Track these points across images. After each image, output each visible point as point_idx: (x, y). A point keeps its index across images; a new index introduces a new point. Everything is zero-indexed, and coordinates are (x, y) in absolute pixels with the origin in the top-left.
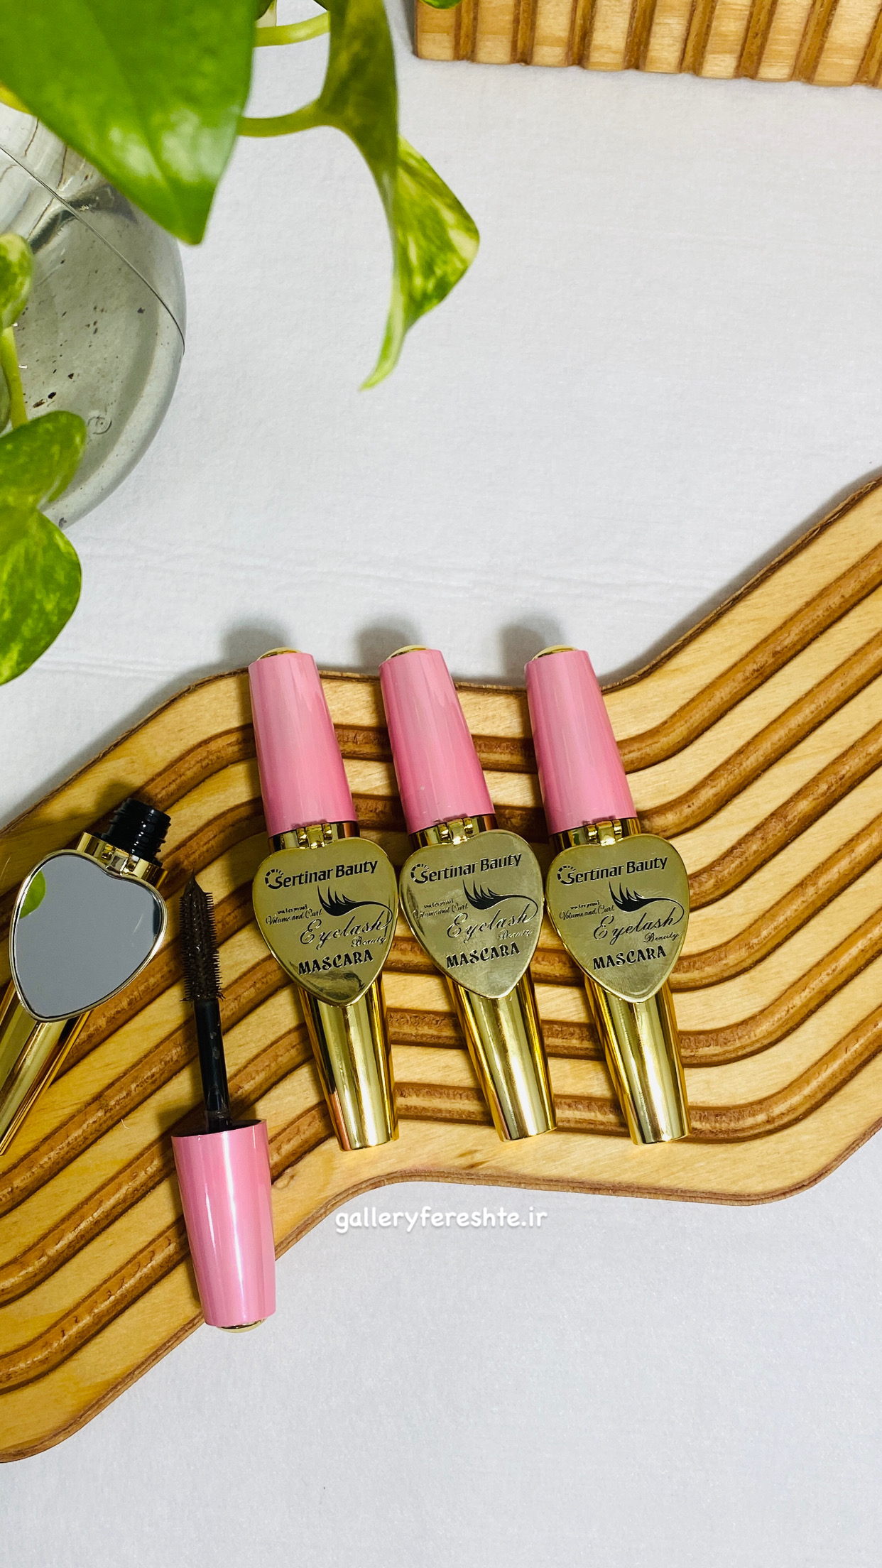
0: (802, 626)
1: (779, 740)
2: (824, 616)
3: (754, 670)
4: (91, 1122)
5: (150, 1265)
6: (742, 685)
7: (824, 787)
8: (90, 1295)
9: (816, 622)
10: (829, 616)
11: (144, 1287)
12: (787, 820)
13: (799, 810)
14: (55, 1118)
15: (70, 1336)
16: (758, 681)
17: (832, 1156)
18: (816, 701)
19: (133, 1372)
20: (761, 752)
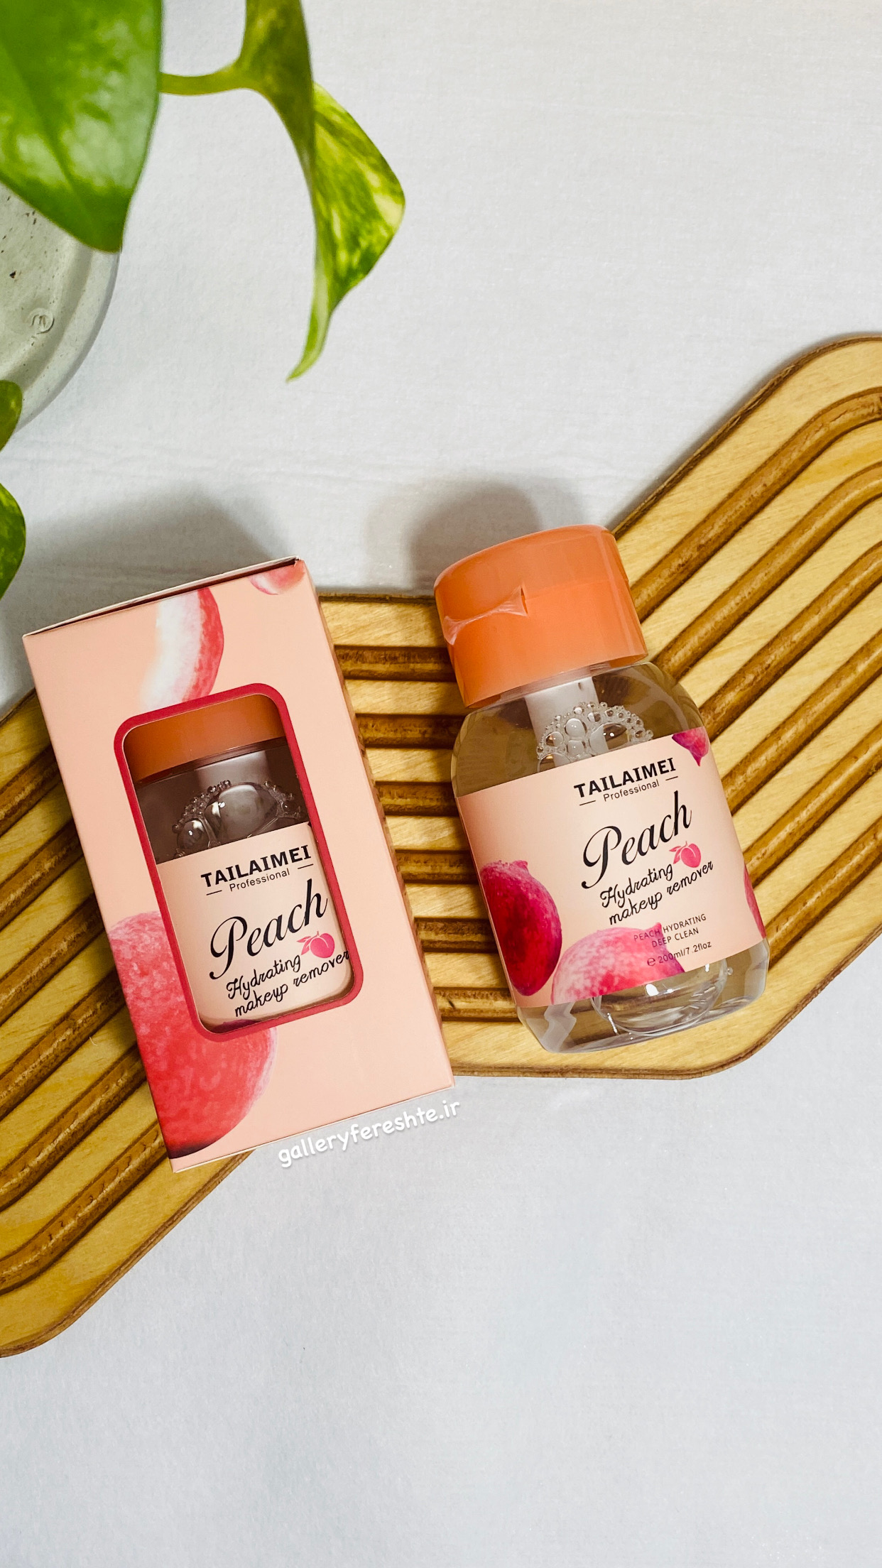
0: (726, 517)
1: (706, 634)
2: (746, 506)
3: (679, 565)
4: (61, 1040)
5: (127, 1169)
6: (668, 581)
7: (750, 677)
8: (74, 1201)
9: (738, 513)
10: (751, 505)
11: (124, 1190)
12: (715, 712)
13: (727, 702)
14: (25, 1039)
15: (58, 1239)
16: (684, 576)
17: (766, 1030)
18: (741, 593)
19: (119, 1269)
20: (688, 647)
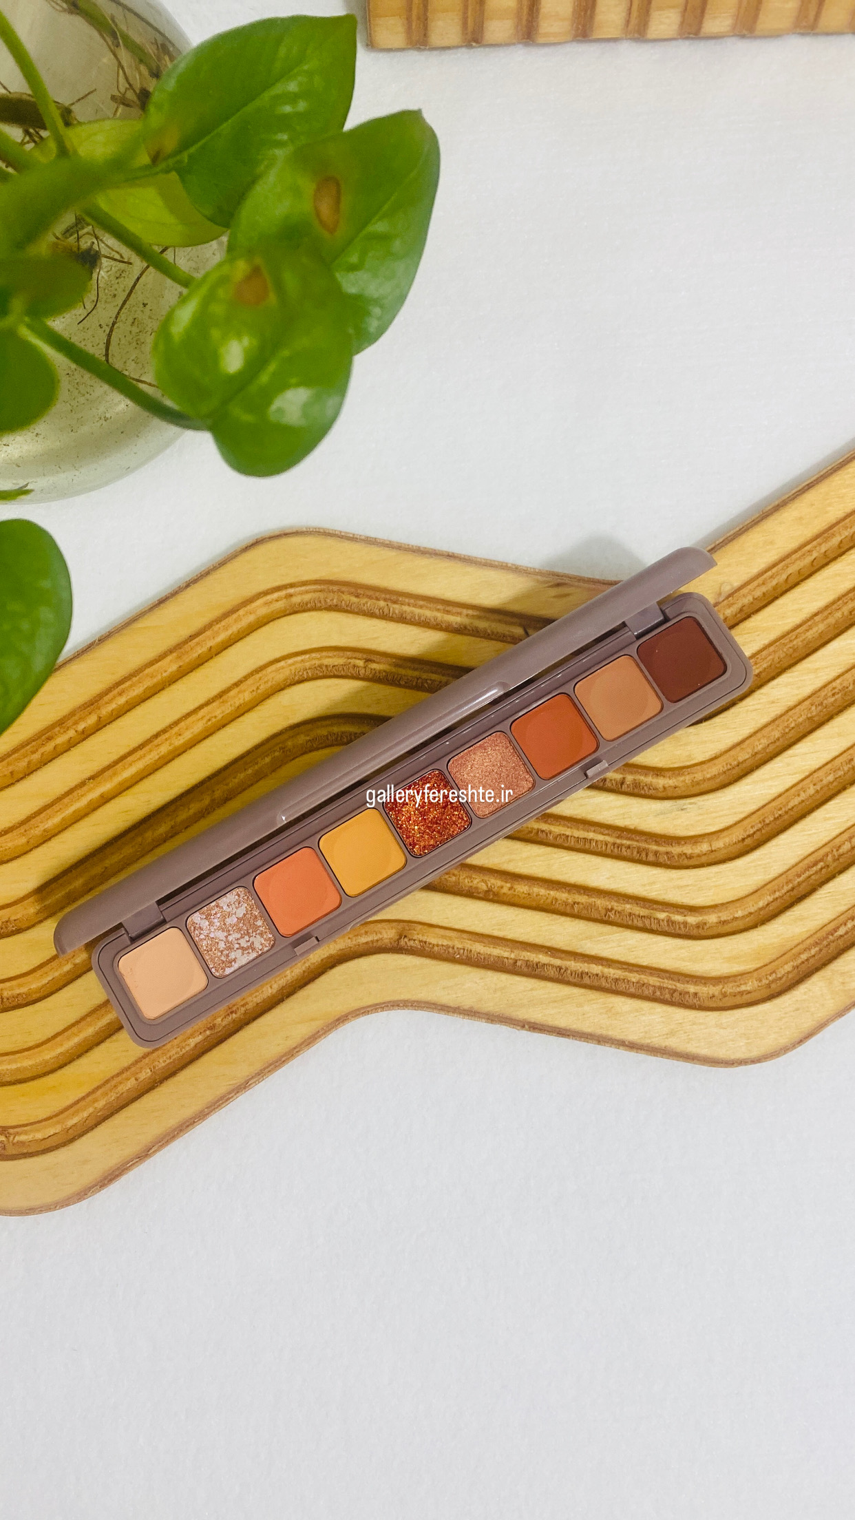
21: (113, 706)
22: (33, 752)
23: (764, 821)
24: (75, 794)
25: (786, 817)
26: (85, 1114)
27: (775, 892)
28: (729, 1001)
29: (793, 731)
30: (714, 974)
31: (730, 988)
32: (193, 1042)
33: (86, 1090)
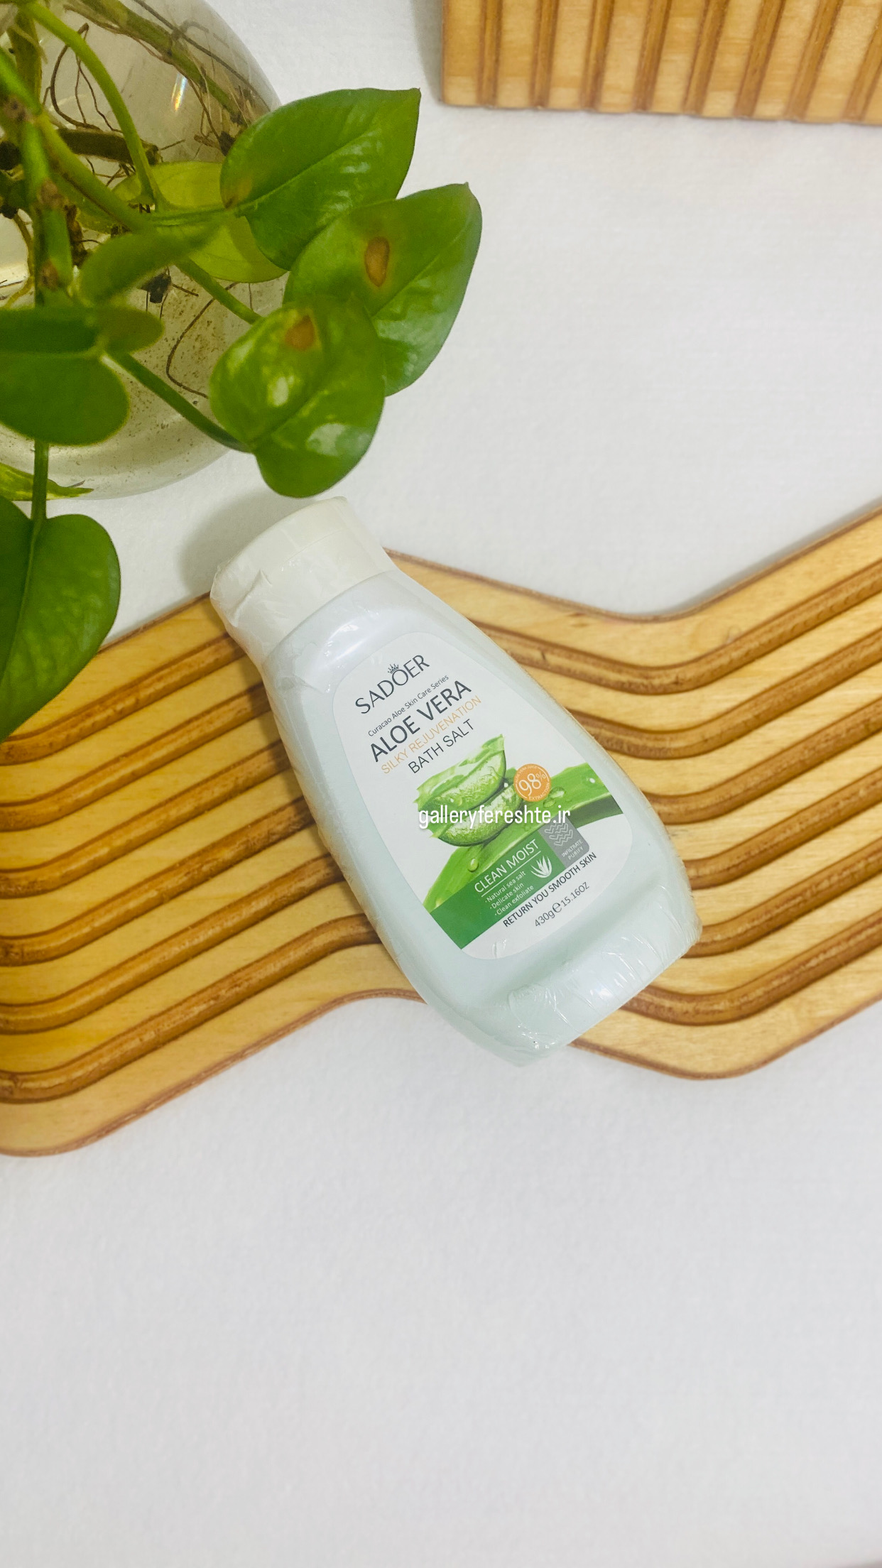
7: (205, 868)
12: (244, 846)
13: (232, 852)
21: (151, 690)
22: (73, 726)
23: (749, 853)
24: (108, 769)
25: (770, 851)
26: (90, 1068)
27: (753, 920)
28: (700, 1019)
29: (785, 771)
30: (689, 991)
31: (702, 1006)
32: (197, 1010)
33: (94, 1045)
